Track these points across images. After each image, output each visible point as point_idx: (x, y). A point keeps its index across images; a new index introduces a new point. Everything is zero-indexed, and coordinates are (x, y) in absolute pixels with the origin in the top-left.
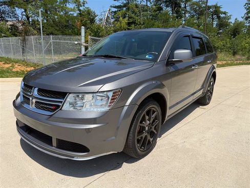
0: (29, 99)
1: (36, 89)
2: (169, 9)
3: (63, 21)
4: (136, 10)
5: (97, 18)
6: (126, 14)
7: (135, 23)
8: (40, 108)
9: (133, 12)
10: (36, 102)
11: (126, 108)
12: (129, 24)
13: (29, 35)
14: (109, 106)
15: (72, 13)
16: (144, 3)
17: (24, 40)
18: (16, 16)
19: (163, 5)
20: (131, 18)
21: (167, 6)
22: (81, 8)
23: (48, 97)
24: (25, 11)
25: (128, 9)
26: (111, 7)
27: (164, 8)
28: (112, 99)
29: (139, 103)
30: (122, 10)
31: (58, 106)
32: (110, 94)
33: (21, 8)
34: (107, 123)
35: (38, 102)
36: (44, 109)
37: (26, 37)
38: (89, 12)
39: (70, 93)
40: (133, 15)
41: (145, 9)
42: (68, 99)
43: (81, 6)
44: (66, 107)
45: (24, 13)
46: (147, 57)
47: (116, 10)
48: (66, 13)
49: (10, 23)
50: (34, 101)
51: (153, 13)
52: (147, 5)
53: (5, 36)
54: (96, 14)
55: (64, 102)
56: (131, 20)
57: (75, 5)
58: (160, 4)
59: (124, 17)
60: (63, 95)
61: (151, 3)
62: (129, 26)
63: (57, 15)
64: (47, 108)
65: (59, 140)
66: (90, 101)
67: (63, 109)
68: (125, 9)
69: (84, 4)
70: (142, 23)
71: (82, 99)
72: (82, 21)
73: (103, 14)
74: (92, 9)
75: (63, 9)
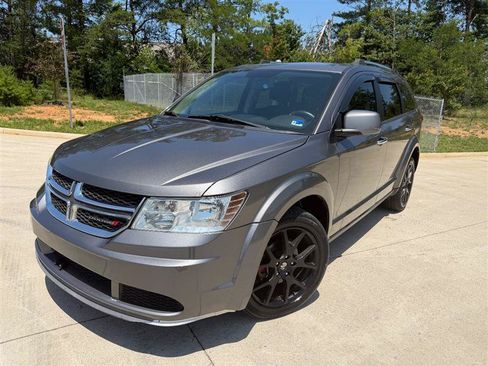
0: (65, 203)
1: (79, 185)
2: (460, 17)
3: (242, 45)
4: (385, 21)
5: (303, 38)
6: (362, 29)
7: (378, 47)
8: (86, 223)
9: (378, 26)
10: (79, 210)
11: (254, 227)
12: (366, 50)
13: (187, 71)
14: (224, 223)
15: (258, 29)
16: (403, 7)
17: (180, 81)
18: (167, 36)
19: (447, 10)
20: (372, 37)
21: (456, 11)
22: (277, 22)
23: (103, 202)
24: (183, 28)
25: (368, 20)
26: (334, 15)
27: (449, 15)
28: (229, 211)
29: (279, 217)
30: (356, 21)
31: (125, 222)
32: (226, 201)
33: (177, 22)
34: (218, 258)
35: (84, 211)
36: (95, 226)
37: (184, 74)
38: (289, 28)
39: (149, 197)
40: (376, 32)
41: (405, 18)
42: (144, 209)
43: (277, 18)
44: (140, 222)
45: (180, 31)
46: (294, 123)
47: (344, 21)
48: (249, 29)
49: (156, 48)
50: (75, 208)
51: (421, 27)
52: (409, 11)
53: (148, 71)
54: (303, 31)
55: (137, 213)
56: (371, 41)
57: (266, 15)
58: (440, 8)
59: (358, 37)
60: (135, 200)
61: (419, 6)
62: (366, 54)
63: (232, 34)
64: (100, 223)
65: (124, 286)
66: (186, 213)
67: (133, 227)
68: (361, 19)
69: (283, 13)
70: (394, 47)
71: (172, 208)
72: (275, 45)
73: (316, 29)
74: (297, 23)
75: (244, 22)
